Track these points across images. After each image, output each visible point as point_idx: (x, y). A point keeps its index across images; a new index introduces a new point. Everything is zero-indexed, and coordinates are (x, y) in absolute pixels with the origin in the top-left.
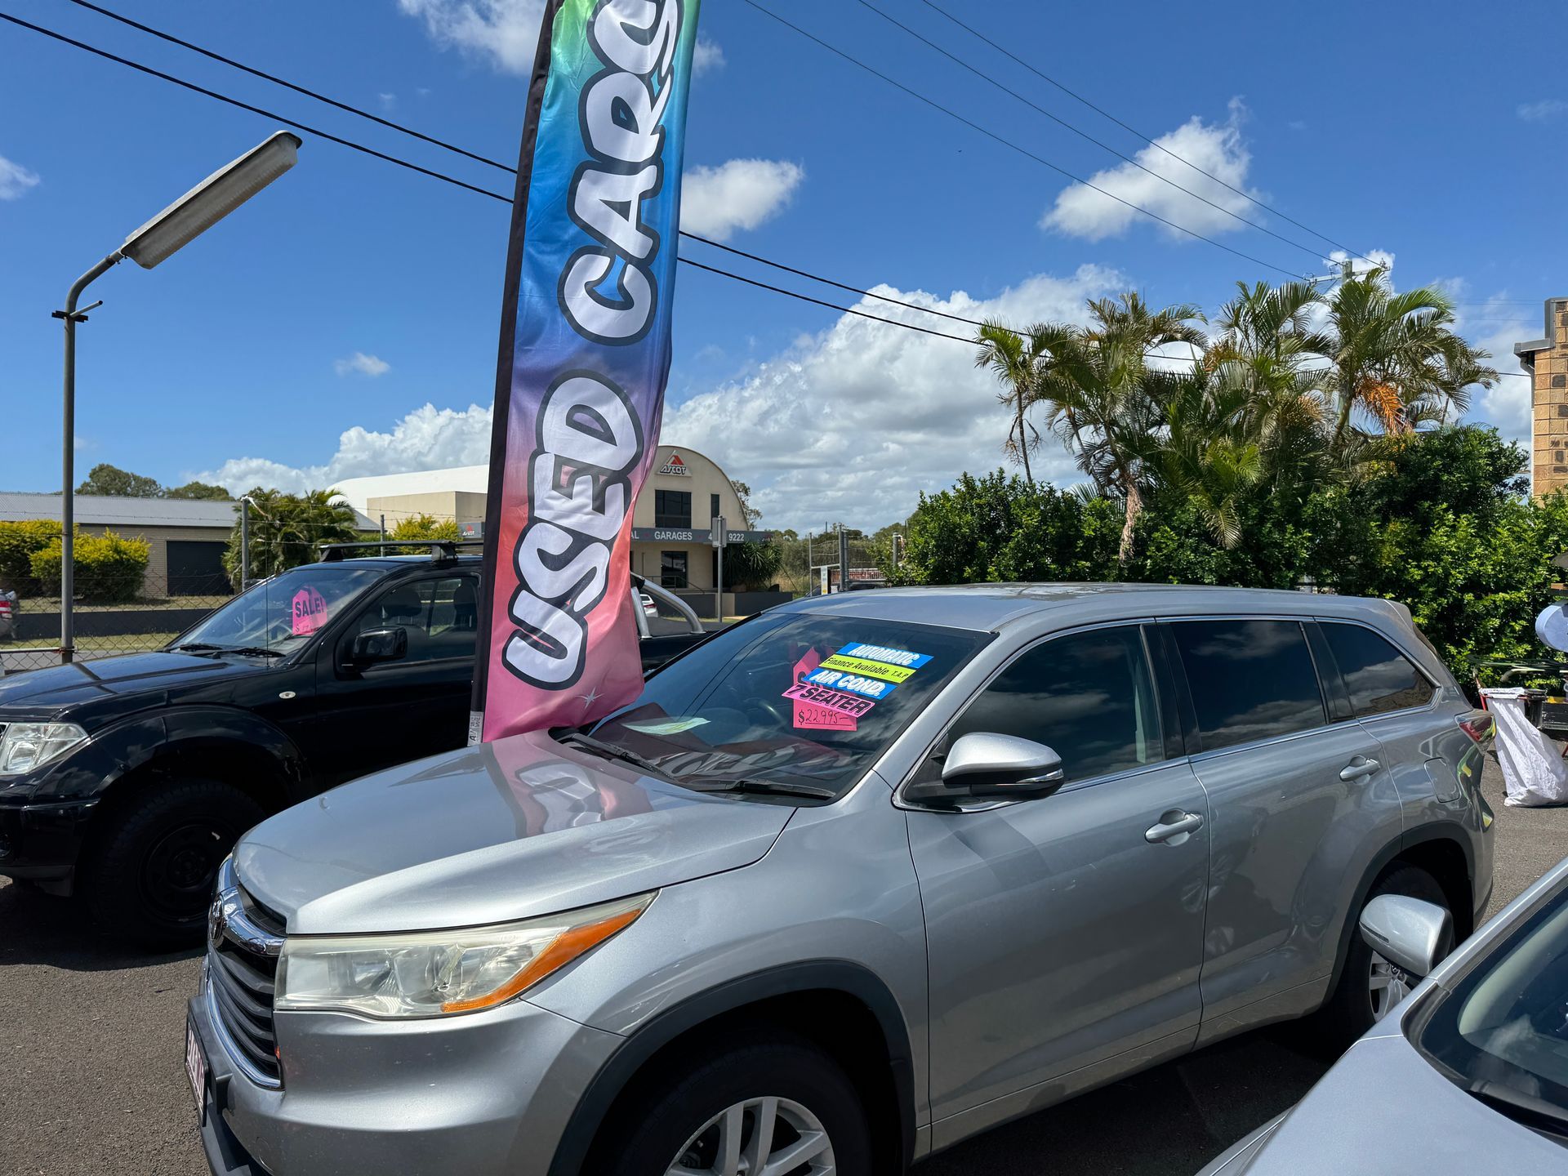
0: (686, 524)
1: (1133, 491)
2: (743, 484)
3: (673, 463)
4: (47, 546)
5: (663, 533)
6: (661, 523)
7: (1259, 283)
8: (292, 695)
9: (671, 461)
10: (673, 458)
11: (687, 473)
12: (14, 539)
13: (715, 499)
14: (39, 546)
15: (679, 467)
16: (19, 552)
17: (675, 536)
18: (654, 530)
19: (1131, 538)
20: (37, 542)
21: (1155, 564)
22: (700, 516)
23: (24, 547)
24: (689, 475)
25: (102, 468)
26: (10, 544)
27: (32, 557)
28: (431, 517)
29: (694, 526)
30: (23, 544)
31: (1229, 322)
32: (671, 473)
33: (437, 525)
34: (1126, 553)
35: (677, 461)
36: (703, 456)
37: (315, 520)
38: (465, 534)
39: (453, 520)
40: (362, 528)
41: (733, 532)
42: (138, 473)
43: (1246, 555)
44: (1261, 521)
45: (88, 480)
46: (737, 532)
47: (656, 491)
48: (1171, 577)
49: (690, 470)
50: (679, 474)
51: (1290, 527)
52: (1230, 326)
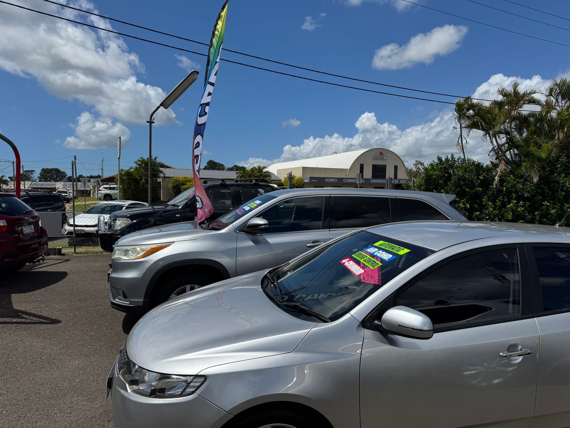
0: (384, 177)
1: (503, 162)
2: (420, 161)
3: (380, 154)
4: (185, 184)
5: (374, 180)
6: (374, 177)
7: (562, 79)
8: (179, 215)
9: (379, 154)
10: (380, 153)
11: (385, 158)
12: (177, 182)
13: (396, 168)
14: (184, 184)
15: (382, 156)
16: (178, 186)
17: (378, 181)
18: (371, 179)
19: (498, 179)
20: (183, 183)
21: (507, 189)
22: (390, 173)
23: (180, 185)
24: (386, 159)
25: (210, 161)
26: (176, 184)
27: (181, 187)
28: (294, 175)
29: (387, 177)
30: (180, 184)
31: (548, 94)
32: (379, 158)
33: (296, 178)
34: (496, 185)
35: (381, 154)
36: (393, 152)
37: (258, 176)
38: (305, 181)
39: (301, 175)
40: (273, 179)
41: (402, 180)
42: (220, 163)
43: (545, 186)
44: (552, 172)
45: (207, 165)
46: (403, 180)
47: (373, 165)
48: (513, 194)
49: (386, 157)
50: (382, 159)
51: (563, 175)
52: (548, 96)
